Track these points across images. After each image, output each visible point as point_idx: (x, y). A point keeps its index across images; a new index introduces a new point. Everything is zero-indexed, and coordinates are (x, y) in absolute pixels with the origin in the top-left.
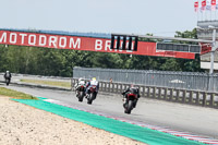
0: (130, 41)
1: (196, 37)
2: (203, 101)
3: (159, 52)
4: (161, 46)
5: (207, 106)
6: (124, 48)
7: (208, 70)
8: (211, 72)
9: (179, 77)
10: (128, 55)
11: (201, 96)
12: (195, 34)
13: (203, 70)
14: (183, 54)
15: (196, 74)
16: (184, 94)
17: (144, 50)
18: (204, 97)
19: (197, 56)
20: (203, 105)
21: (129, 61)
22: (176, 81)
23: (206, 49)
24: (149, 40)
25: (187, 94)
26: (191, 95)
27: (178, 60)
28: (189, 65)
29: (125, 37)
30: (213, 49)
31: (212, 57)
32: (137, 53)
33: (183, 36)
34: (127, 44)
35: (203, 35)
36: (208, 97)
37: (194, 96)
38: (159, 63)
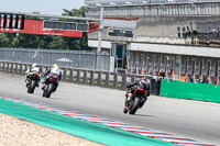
0: (17, 19)
1: (84, 16)
2: (91, 79)
3: (46, 31)
4: (48, 24)
5: (95, 85)
6: (11, 27)
7: (96, 49)
8: (99, 50)
9: (67, 55)
10: (15, 34)
11: (88, 75)
12: (82, 12)
13: (91, 49)
14: (70, 32)
15: (84, 52)
16: (71, 73)
17: (31, 29)
18: (92, 76)
19: (85, 34)
20: (91, 84)
21: (15, 39)
22: (64, 60)
23: (94, 27)
24: (36, 19)
25: (75, 73)
26: (78, 74)
27: (64, 38)
28: (76, 44)
29: (11, 15)
30: (101, 27)
31: (100, 35)
32: (24, 32)
33: (71, 14)
35: (91, 13)
36: (96, 76)
37: (82, 74)
38: (46, 42)
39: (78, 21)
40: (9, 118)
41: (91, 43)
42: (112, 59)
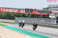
0: (30, 10)
3: (38, 13)
5: (51, 27)
6: (29, 12)
8: (52, 18)
10: (30, 14)
11: (49, 25)
12: (48, 8)
15: (48, 19)
17: (34, 13)
18: (50, 25)
19: (48, 14)
20: (50, 27)
21: (30, 16)
23: (51, 12)
24: (35, 10)
25: (46, 24)
27: (43, 15)
28: (46, 17)
31: (52, 14)
32: (32, 13)
33: (44, 9)
34: (30, 11)
36: (51, 25)
37: (47, 25)
38: (38, 16)
39: (46, 11)
40: (28, 36)
41: (50, 17)
42: (55, 21)
